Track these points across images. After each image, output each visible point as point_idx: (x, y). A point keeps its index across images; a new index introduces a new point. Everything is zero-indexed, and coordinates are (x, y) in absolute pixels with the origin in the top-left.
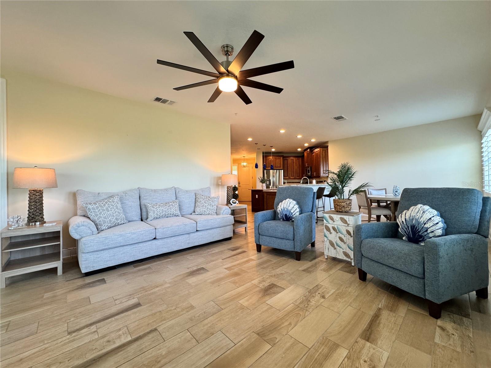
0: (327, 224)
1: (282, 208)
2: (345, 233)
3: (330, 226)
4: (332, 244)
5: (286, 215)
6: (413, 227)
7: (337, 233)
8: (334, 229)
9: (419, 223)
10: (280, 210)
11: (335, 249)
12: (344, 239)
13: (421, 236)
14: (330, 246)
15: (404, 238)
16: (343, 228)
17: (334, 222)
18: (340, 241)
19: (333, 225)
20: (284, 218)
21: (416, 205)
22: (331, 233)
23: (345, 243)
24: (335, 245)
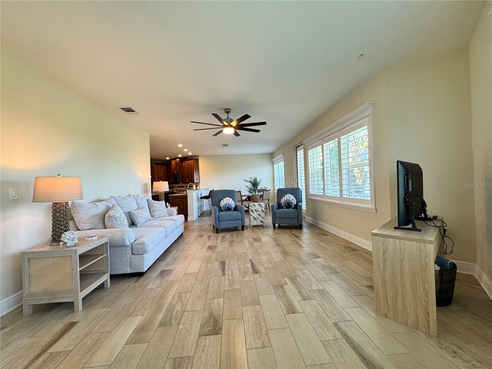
0: (252, 209)
1: (225, 203)
2: (260, 211)
3: (253, 209)
4: (254, 218)
5: (228, 207)
6: (288, 203)
7: (257, 212)
8: (255, 210)
9: (290, 201)
10: (224, 205)
11: (256, 220)
12: (260, 214)
13: (291, 206)
14: (253, 219)
15: (284, 208)
16: (260, 210)
17: (255, 207)
18: (258, 216)
19: (255, 209)
20: (227, 209)
21: (286, 195)
22: (254, 213)
23: (261, 216)
24: (256, 218)
